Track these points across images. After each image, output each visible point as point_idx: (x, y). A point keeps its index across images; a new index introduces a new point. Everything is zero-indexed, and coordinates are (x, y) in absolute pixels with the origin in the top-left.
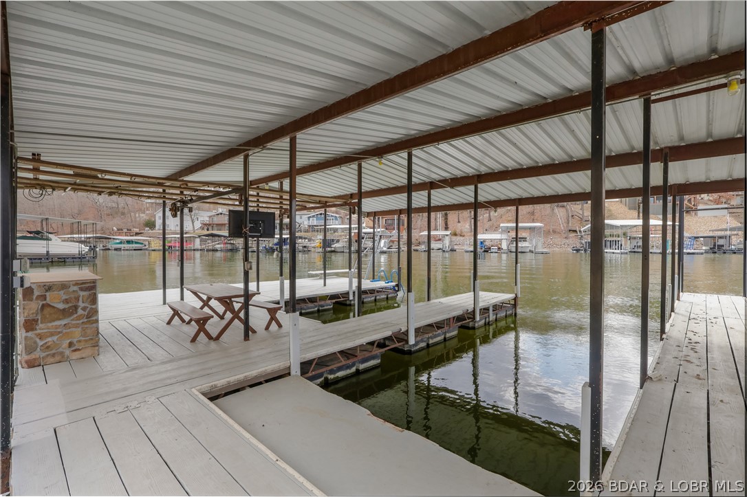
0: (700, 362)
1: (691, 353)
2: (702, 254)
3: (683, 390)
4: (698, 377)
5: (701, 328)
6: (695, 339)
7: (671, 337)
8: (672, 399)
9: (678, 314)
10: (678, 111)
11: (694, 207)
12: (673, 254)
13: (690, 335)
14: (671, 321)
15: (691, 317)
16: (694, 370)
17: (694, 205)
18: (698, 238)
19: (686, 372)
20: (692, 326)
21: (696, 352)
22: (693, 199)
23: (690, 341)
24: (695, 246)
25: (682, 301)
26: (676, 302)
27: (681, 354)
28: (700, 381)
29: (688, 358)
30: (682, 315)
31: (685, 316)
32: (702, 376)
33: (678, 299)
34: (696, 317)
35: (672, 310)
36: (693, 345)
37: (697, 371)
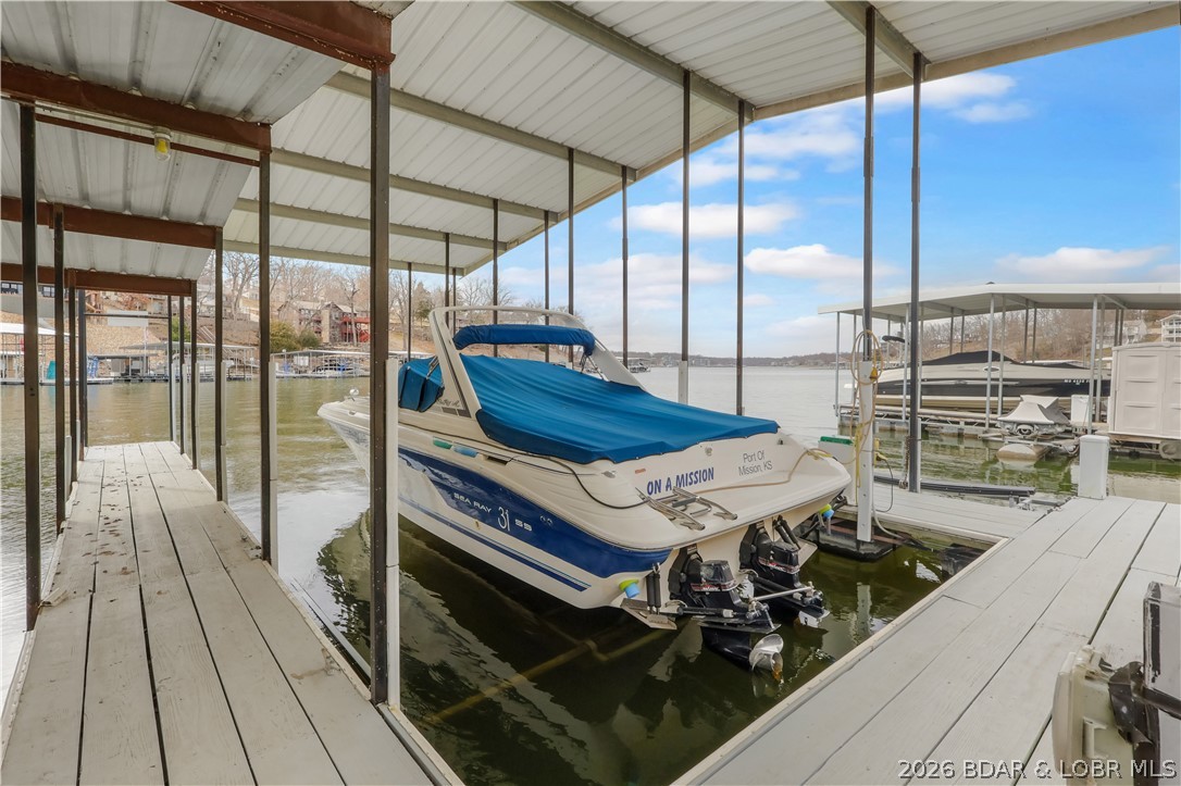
0: (125, 548)
1: (112, 539)
2: (110, 383)
3: (104, 600)
4: (125, 571)
5: (120, 497)
6: (113, 515)
7: (75, 523)
8: (89, 622)
9: (83, 482)
10: (81, 151)
11: (96, 310)
12: (72, 384)
13: (106, 511)
14: (72, 497)
15: (105, 483)
16: (115, 563)
17: (95, 307)
18: (103, 358)
19: (105, 572)
20: (108, 496)
21: (118, 535)
22: (93, 296)
23: (107, 521)
24: (99, 371)
25: (88, 461)
26: (79, 463)
27: (95, 545)
28: (128, 577)
29: (107, 549)
30: (90, 483)
31: (95, 484)
32: (129, 569)
33: (82, 459)
34: (111, 481)
35: (74, 478)
36: (110, 526)
37: (122, 562)
